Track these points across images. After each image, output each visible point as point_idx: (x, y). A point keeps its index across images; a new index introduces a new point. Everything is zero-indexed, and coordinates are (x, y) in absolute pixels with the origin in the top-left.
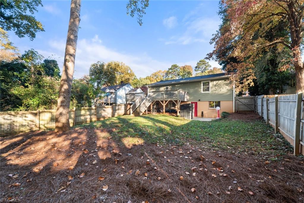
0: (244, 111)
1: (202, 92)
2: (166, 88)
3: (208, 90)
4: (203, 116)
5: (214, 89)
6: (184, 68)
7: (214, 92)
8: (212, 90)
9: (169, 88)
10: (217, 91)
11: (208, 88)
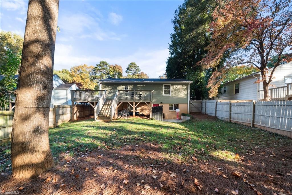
0: (195, 112)
1: (164, 95)
2: (125, 87)
3: (169, 93)
4: (164, 117)
5: (174, 92)
6: (114, 67)
7: (174, 95)
8: (173, 93)
9: (129, 88)
10: (176, 95)
11: (169, 91)
